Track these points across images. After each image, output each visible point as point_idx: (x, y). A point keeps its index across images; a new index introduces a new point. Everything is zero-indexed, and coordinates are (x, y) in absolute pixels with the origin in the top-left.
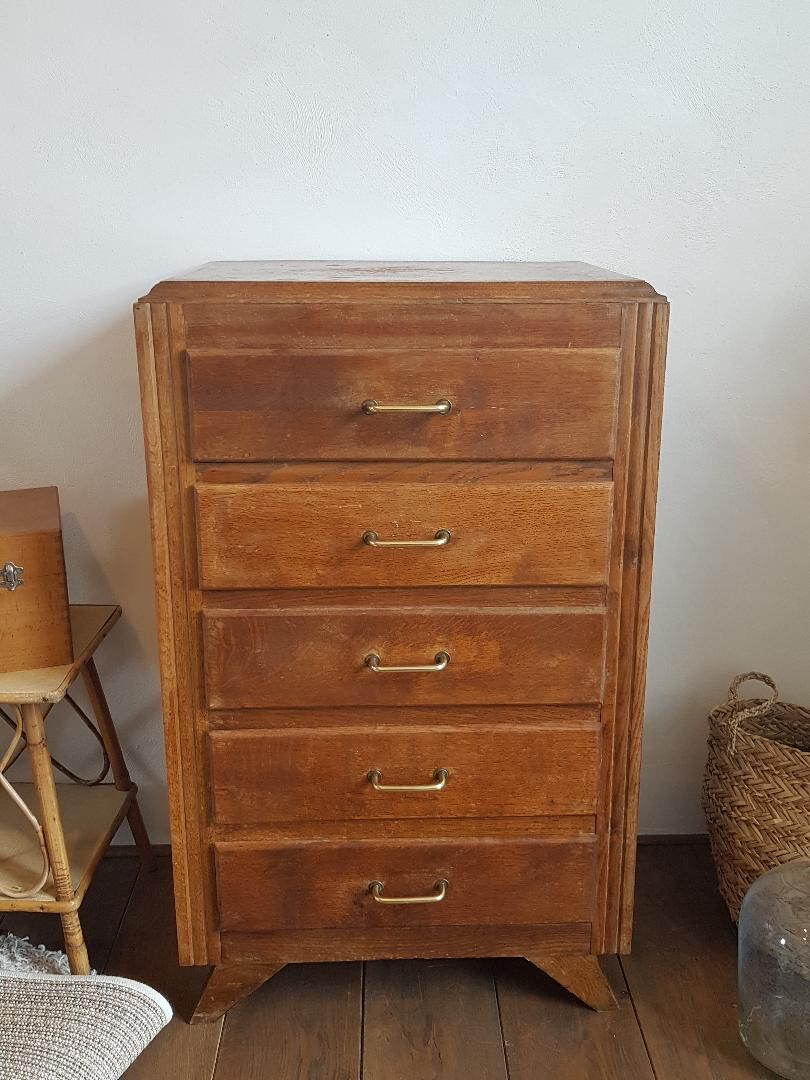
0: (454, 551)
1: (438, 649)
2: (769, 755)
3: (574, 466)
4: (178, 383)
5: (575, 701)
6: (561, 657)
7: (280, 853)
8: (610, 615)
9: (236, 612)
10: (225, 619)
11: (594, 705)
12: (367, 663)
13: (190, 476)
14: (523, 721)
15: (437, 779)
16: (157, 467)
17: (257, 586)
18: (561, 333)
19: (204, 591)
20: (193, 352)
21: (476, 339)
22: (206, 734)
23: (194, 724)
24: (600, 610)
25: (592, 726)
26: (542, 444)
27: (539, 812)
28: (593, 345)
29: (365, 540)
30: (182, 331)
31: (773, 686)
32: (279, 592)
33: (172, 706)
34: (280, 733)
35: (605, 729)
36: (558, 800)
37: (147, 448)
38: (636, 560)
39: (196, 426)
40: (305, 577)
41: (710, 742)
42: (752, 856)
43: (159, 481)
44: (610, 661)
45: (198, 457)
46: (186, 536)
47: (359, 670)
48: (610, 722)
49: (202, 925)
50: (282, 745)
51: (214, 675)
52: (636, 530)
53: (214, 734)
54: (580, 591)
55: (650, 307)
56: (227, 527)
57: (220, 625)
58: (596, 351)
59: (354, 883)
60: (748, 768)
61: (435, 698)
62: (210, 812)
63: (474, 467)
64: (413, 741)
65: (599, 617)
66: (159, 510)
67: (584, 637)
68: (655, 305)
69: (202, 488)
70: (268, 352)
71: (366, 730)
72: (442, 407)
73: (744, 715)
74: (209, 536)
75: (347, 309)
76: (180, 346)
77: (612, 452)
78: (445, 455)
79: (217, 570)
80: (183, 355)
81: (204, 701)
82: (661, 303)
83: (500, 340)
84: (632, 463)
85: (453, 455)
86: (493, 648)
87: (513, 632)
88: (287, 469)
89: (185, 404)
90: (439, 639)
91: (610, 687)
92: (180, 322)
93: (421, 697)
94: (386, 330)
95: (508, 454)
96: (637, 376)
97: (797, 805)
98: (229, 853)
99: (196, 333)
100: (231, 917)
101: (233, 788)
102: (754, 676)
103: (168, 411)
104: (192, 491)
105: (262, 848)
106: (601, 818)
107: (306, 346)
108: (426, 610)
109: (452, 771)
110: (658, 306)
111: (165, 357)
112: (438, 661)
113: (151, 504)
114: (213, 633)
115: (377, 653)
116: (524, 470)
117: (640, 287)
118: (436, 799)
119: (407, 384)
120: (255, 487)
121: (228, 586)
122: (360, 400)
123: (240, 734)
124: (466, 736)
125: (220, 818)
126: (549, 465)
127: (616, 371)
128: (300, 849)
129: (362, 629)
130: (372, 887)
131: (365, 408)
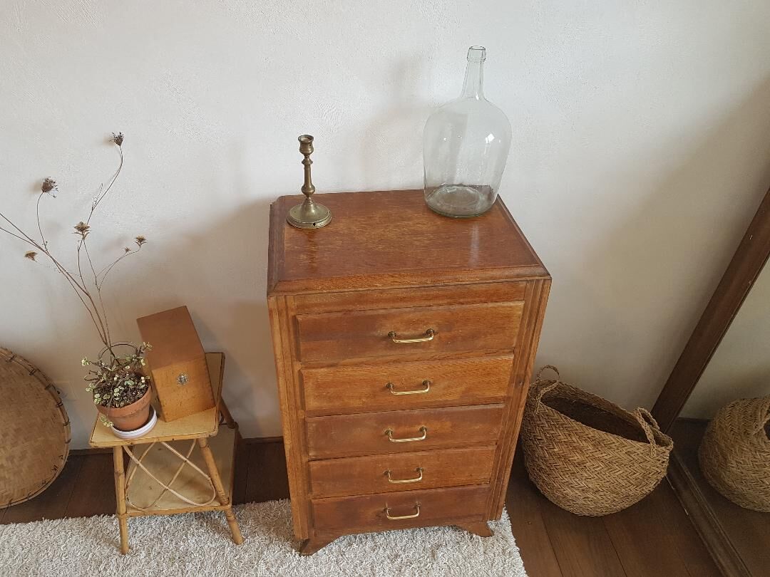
1: (421, 426)
2: (555, 418)
4: (291, 330)
5: (485, 440)
6: (481, 425)
7: (342, 502)
8: (507, 408)
9: (322, 419)
10: (315, 422)
11: (494, 441)
12: (387, 434)
13: (298, 367)
17: (333, 408)
19: (306, 411)
20: (300, 318)
21: (450, 301)
24: (502, 406)
25: (492, 448)
29: (388, 388)
30: (294, 307)
31: (558, 373)
35: (498, 447)
38: (521, 384)
39: (302, 348)
40: (356, 403)
46: (297, 390)
47: (383, 437)
48: (501, 444)
49: (306, 527)
51: (311, 443)
52: (523, 373)
55: (541, 282)
56: (318, 386)
57: (314, 424)
58: (512, 304)
59: (377, 510)
60: (544, 421)
62: (310, 490)
63: (443, 353)
64: (407, 459)
65: (501, 409)
67: (493, 416)
68: (545, 280)
69: (304, 372)
70: (340, 315)
72: (430, 339)
73: (543, 392)
74: (310, 391)
75: (382, 292)
76: (292, 314)
78: (430, 351)
79: (312, 404)
80: (294, 318)
81: (306, 453)
82: (548, 278)
84: (524, 347)
85: (434, 351)
86: (448, 424)
87: (458, 417)
89: (295, 338)
91: (503, 432)
92: (292, 303)
94: (402, 299)
95: (462, 349)
96: (531, 311)
97: (566, 443)
99: (301, 308)
100: (319, 523)
101: (321, 482)
102: (550, 367)
103: (286, 341)
106: (493, 479)
107: (359, 309)
109: (424, 468)
111: (284, 318)
114: (311, 427)
120: (332, 369)
121: (319, 408)
122: (388, 332)
124: (433, 455)
125: (315, 493)
127: (520, 313)
128: (352, 500)
129: (385, 421)
130: (385, 510)
131: (390, 335)
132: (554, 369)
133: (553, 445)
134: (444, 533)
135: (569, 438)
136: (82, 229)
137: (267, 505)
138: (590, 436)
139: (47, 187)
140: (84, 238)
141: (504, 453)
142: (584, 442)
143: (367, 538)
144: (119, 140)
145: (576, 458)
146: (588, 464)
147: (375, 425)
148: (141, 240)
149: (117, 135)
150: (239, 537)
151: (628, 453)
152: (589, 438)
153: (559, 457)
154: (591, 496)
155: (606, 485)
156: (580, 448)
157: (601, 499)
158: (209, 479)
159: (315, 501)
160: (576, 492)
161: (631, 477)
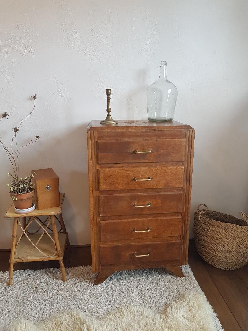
0: (152, 181)
1: (148, 202)
2: (207, 221)
3: (176, 163)
4: (95, 148)
5: (176, 212)
6: (174, 203)
7: (114, 247)
8: (183, 193)
9: (106, 195)
10: (104, 197)
11: (180, 213)
12: (134, 205)
13: (97, 167)
14: (165, 216)
15: (148, 229)
16: (90, 165)
17: (111, 190)
18: (174, 136)
19: (100, 191)
20: (99, 141)
21: (157, 138)
22: (99, 222)
23: (97, 220)
24: (181, 193)
25: (180, 217)
26: (170, 158)
27: (169, 236)
28: (180, 139)
29: (134, 179)
30: (97, 137)
31: (207, 207)
32: (116, 191)
33: (92, 216)
34: (115, 221)
35: (182, 218)
36: (173, 233)
37: (88, 161)
38: (188, 182)
39: (99, 156)
40: (121, 188)
41: (194, 219)
42: (204, 242)
43: (91, 168)
44: (184, 203)
45: (99, 163)
46: (96, 179)
47: (132, 207)
48: (183, 216)
49: (97, 263)
50: (115, 224)
51: (101, 209)
52: (188, 176)
53: (101, 222)
54: (177, 189)
55: (191, 131)
56: (105, 177)
57: (103, 198)
58: (181, 140)
59: (130, 253)
60: (202, 224)
61: (148, 212)
62: (100, 239)
63: (156, 164)
64: (143, 222)
65: (181, 194)
66: (91, 174)
67: (178, 198)
68: (192, 130)
69: (100, 169)
70: (115, 141)
71: (133, 220)
72: (150, 152)
73: (201, 213)
74: (101, 179)
75: (131, 132)
76: (96, 140)
77: (183, 160)
78: (151, 161)
79: (103, 187)
80: (97, 141)
81: (99, 215)
82: (193, 130)
83: (162, 138)
84: (188, 162)
85: (152, 161)
86: (160, 201)
87: (164, 198)
88: (117, 165)
89: (97, 152)
90: (149, 200)
91: (183, 209)
92: (96, 135)
93: (145, 212)
94: (138, 136)
95: (163, 161)
96: (189, 145)
97: (213, 231)
98: (103, 248)
99: (99, 137)
100: (103, 262)
101: (105, 233)
102: (203, 205)
103: (93, 154)
104: (98, 170)
105: (110, 246)
106: (182, 237)
107: (122, 139)
108: (146, 194)
109: (151, 228)
110: (193, 131)
111: (93, 142)
112: (148, 204)
113: (89, 173)
114: (102, 200)
115: (136, 203)
116: (166, 164)
117: (189, 127)
118: (147, 234)
119: (143, 148)
120: (111, 169)
121: (105, 190)
122: (134, 150)
123: (107, 222)
124: (154, 220)
125: (102, 240)
126: (171, 163)
127: (185, 144)
128: (119, 246)
129: (133, 198)
130: (134, 254)
131: (134, 152)
132: (205, 205)
133: (208, 233)
134: (162, 276)
135: (214, 228)
136: (16, 130)
137: (79, 267)
138: (223, 226)
139: (5, 115)
140: (15, 134)
141: (185, 221)
142: (221, 229)
143: (126, 279)
144: (35, 98)
145: (218, 236)
146: (224, 238)
147: (129, 200)
148: (37, 137)
149: (34, 95)
150: (65, 278)
151: (241, 232)
152: (223, 227)
153: (211, 237)
154: (228, 255)
155: (233, 248)
156: (220, 232)
157: (232, 256)
158: (54, 242)
159: (102, 246)
160: (221, 253)
161: (244, 243)
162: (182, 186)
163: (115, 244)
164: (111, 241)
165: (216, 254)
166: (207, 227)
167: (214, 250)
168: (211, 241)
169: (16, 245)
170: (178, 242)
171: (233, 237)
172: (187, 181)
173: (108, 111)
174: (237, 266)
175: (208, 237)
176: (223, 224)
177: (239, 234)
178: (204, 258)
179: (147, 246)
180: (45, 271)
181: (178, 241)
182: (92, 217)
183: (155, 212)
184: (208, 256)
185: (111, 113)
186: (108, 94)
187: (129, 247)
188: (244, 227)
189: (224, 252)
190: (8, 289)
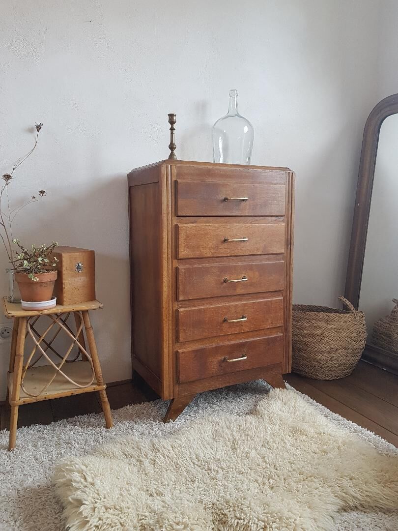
0: (250, 242)
1: (243, 275)
3: (276, 218)
4: (173, 191)
5: (278, 290)
6: (274, 276)
7: (197, 351)
8: (284, 263)
9: (188, 266)
10: (185, 269)
11: (280, 291)
12: (224, 281)
13: (176, 221)
14: (264, 298)
16: (165, 218)
17: (195, 257)
19: (179, 260)
20: (179, 181)
21: (252, 180)
22: (177, 311)
23: (172, 308)
24: (282, 262)
25: (280, 298)
26: (268, 211)
27: (269, 327)
29: (225, 241)
30: (175, 174)
32: (200, 258)
35: (284, 298)
36: (274, 322)
38: (290, 246)
39: (179, 203)
40: (208, 253)
43: (165, 222)
44: (285, 277)
45: (179, 214)
46: (173, 241)
47: (222, 283)
48: (285, 296)
49: (172, 383)
50: (199, 311)
51: (181, 288)
52: (289, 237)
53: (180, 310)
54: (277, 256)
55: (291, 174)
56: (187, 237)
57: (183, 271)
59: (219, 358)
61: (243, 291)
62: (177, 338)
63: (251, 218)
64: (236, 306)
66: (166, 233)
67: (280, 269)
69: (180, 225)
70: (199, 182)
71: (223, 304)
74: (181, 240)
75: (220, 169)
76: (174, 179)
77: (283, 214)
78: (245, 214)
79: (183, 252)
81: (177, 299)
82: (294, 173)
84: (288, 217)
85: (247, 214)
86: (257, 274)
87: (261, 269)
88: (203, 219)
89: (175, 197)
90: (243, 272)
92: (175, 171)
93: (240, 291)
94: (230, 176)
95: (260, 214)
98: (182, 353)
99: (178, 175)
100: (182, 378)
101: (185, 328)
104: (176, 225)
106: (283, 328)
107: (209, 180)
108: (240, 264)
109: (246, 315)
111: (169, 182)
114: (181, 274)
115: (227, 278)
116: (263, 219)
117: (287, 169)
118: (244, 323)
119: (236, 192)
120: (194, 224)
121: (186, 257)
122: (224, 197)
124: (250, 304)
125: (181, 340)
126: (270, 218)
127: (285, 191)
128: (203, 349)
129: (223, 270)
130: (225, 359)
131: (225, 200)
135: (310, 323)
136: (7, 177)
140: (7, 184)
141: (287, 304)
142: (319, 322)
144: (39, 128)
146: (326, 333)
147: (218, 273)
148: (43, 192)
149: (38, 124)
150: (112, 421)
151: (345, 322)
153: (308, 335)
154: (334, 355)
155: (340, 343)
156: (319, 326)
157: (339, 356)
158: (91, 359)
159: (181, 351)
160: (326, 354)
161: (352, 336)
162: (283, 251)
163: (198, 346)
164: (193, 341)
165: (319, 357)
166: (299, 324)
167: (316, 351)
168: (311, 340)
169: (23, 372)
170: (280, 336)
171: (337, 330)
172: (287, 246)
173: (172, 147)
174: (346, 371)
175: (304, 336)
176: (322, 315)
177: (344, 324)
178: (301, 369)
179: (242, 345)
180: (67, 422)
181: (281, 334)
182: (166, 302)
183: (252, 290)
184: (309, 364)
185: (175, 151)
186: (172, 122)
187: (217, 350)
188: (348, 315)
189: (329, 353)
190: (12, 455)
